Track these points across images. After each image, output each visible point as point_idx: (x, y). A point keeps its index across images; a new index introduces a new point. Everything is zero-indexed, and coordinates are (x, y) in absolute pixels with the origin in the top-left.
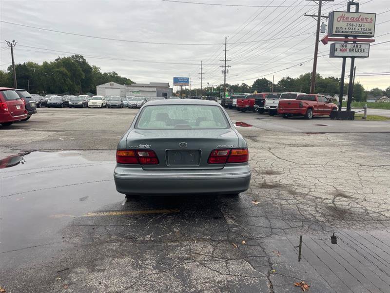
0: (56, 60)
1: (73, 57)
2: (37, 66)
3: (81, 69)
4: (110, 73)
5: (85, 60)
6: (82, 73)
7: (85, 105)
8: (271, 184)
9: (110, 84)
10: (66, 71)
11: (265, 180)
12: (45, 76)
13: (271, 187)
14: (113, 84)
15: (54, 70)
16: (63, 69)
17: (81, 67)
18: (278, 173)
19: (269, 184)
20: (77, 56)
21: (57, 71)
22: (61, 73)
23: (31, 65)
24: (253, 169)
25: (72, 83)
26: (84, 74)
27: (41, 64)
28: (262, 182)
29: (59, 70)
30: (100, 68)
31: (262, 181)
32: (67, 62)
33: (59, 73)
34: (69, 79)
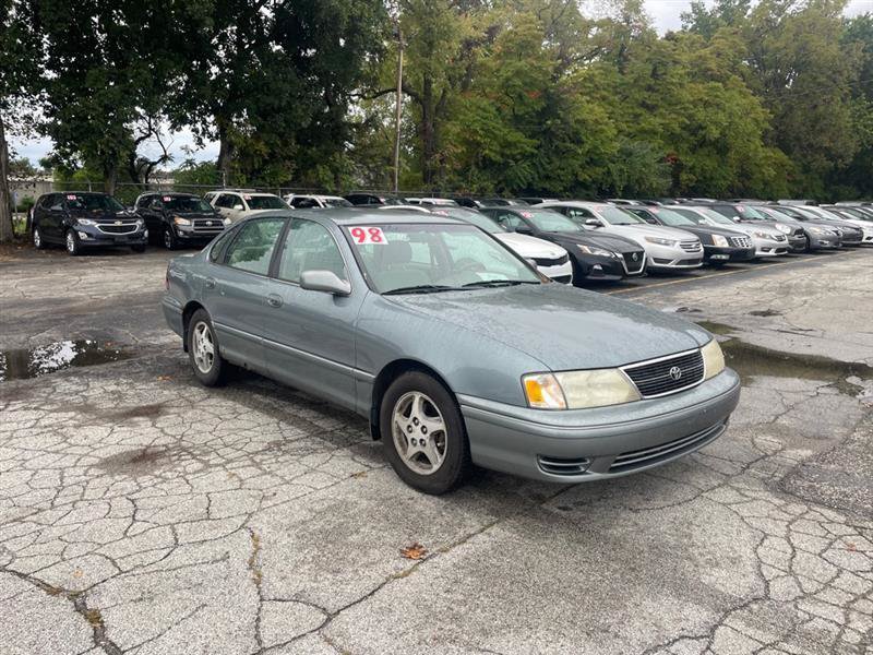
8: (136, 419)
11: (153, 425)
13: (137, 412)
18: (112, 465)
19: (141, 419)
24: (207, 465)
28: (162, 418)
31: (162, 422)
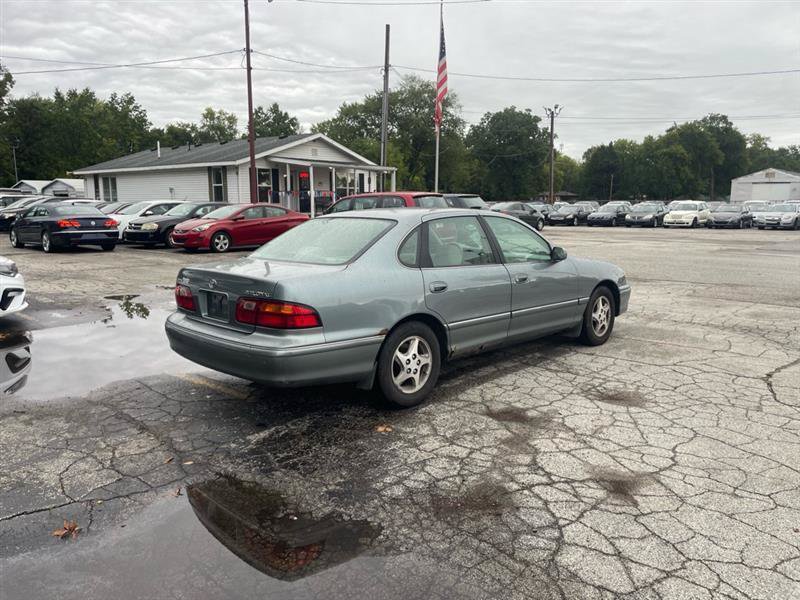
0: (668, 131)
1: (704, 120)
2: (633, 147)
3: (717, 145)
4: (794, 148)
5: (731, 124)
6: (719, 152)
7: (657, 222)
9: (767, 175)
10: (683, 151)
12: (647, 164)
14: (773, 174)
15: (659, 152)
16: (679, 149)
17: (718, 141)
20: (713, 118)
21: (665, 154)
22: (671, 156)
23: (622, 145)
25: (692, 176)
26: (723, 155)
27: (640, 141)
29: (668, 150)
30: (768, 139)
32: (690, 131)
33: (666, 157)
34: (686, 168)
